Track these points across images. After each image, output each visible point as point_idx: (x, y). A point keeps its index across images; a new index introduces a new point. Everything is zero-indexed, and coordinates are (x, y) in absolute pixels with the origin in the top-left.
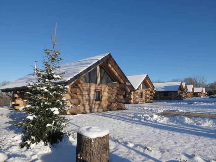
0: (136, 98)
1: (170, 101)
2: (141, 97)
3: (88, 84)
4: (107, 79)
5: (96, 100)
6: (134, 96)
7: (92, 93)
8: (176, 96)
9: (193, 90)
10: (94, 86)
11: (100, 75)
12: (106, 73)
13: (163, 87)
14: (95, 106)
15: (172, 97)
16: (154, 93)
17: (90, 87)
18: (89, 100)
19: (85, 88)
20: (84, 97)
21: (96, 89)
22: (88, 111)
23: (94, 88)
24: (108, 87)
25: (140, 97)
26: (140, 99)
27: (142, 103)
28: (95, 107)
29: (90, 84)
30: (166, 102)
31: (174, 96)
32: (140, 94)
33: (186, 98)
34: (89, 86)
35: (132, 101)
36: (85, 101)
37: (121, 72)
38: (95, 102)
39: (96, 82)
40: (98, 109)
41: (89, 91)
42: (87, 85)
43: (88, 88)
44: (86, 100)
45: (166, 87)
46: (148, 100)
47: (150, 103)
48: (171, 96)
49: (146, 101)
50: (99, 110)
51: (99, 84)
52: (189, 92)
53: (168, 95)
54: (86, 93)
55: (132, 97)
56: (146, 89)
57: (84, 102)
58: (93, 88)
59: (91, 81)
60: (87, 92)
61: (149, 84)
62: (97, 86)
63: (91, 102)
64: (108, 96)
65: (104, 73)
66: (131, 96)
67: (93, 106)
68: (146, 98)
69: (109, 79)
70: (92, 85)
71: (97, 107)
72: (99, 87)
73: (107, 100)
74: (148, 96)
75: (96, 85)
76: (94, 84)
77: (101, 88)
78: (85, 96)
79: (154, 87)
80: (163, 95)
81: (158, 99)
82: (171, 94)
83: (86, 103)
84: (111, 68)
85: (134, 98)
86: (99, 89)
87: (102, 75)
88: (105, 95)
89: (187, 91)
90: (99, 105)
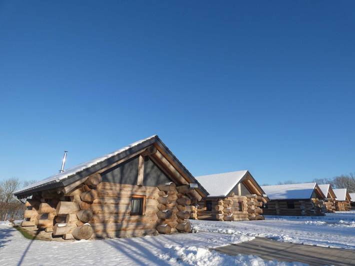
0: (227, 211)
1: (296, 217)
2: (241, 210)
3: (118, 185)
4: (159, 177)
5: (132, 214)
6: (225, 208)
7: (124, 201)
8: (309, 209)
9: (348, 197)
10: (130, 189)
11: (145, 171)
12: (156, 168)
13: (284, 192)
14: (128, 225)
15: (301, 210)
16: (265, 202)
17: (121, 190)
18: (117, 214)
19: (110, 192)
20: (106, 209)
21: (132, 195)
22: (112, 233)
23: (129, 193)
24: (158, 190)
25: (238, 209)
26: (239, 212)
27: (241, 219)
28: (127, 227)
29: (121, 186)
30: (286, 219)
31: (304, 208)
32: (238, 205)
33: (336, 212)
34: (118, 188)
35: (221, 216)
36: (107, 216)
37: (179, 165)
38: (129, 218)
39: (134, 183)
40: (134, 230)
41: (118, 198)
42: (114, 187)
43: (116, 192)
44: (111, 213)
45: (289, 192)
46: (254, 215)
47: (258, 220)
48: (299, 208)
49: (249, 216)
50: (137, 231)
51: (140, 186)
52: (341, 201)
53: (295, 206)
54: (112, 201)
55: (221, 208)
56: (249, 196)
57: (104, 217)
58: (127, 191)
59: (123, 181)
60: (114, 199)
61: (253, 186)
62: (135, 189)
63: (121, 217)
64: (158, 208)
65: (153, 167)
66: (219, 207)
67: (125, 225)
68: (251, 211)
69: (163, 177)
70: (124, 187)
71: (132, 226)
72: (140, 190)
73: (157, 213)
74: (253, 208)
75: (133, 187)
76: (131, 186)
77: (145, 192)
78: (108, 207)
79: (263, 192)
80: (285, 206)
81: (278, 213)
82: (300, 204)
83: (109, 218)
84: (161, 158)
85: (225, 210)
86: (139, 193)
87: (148, 170)
88: (152, 205)
89: (334, 200)
90: (139, 223)
